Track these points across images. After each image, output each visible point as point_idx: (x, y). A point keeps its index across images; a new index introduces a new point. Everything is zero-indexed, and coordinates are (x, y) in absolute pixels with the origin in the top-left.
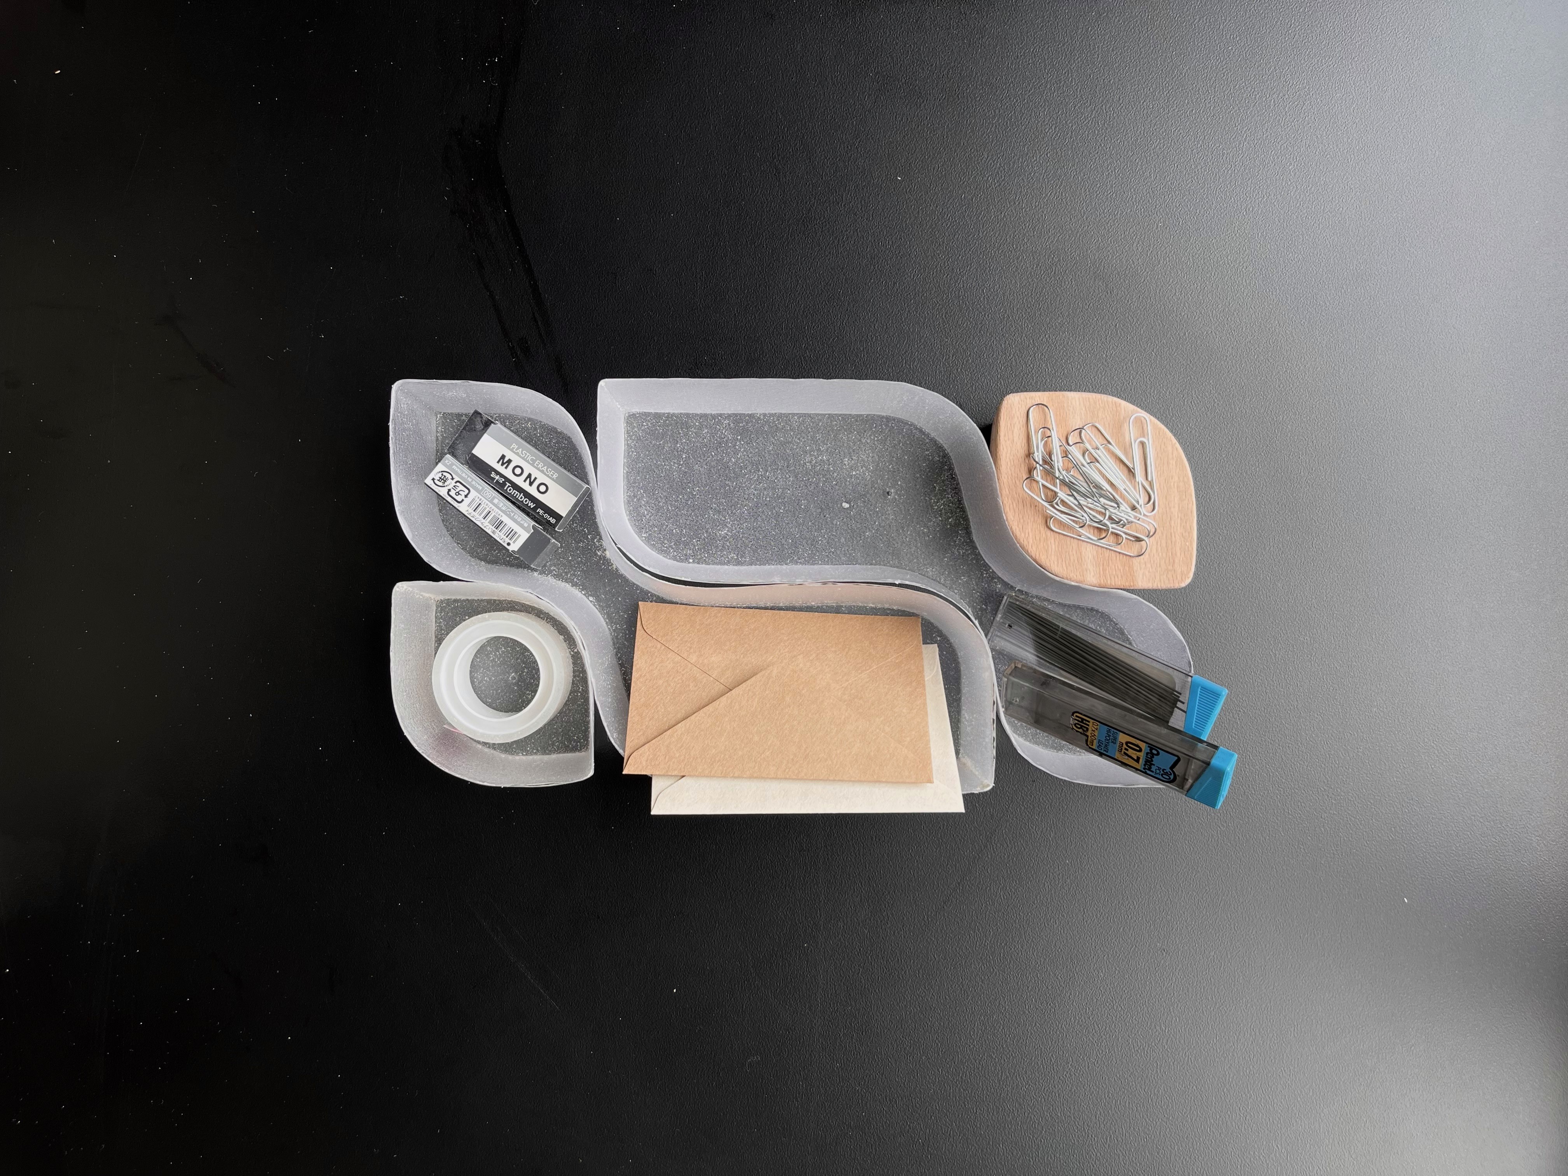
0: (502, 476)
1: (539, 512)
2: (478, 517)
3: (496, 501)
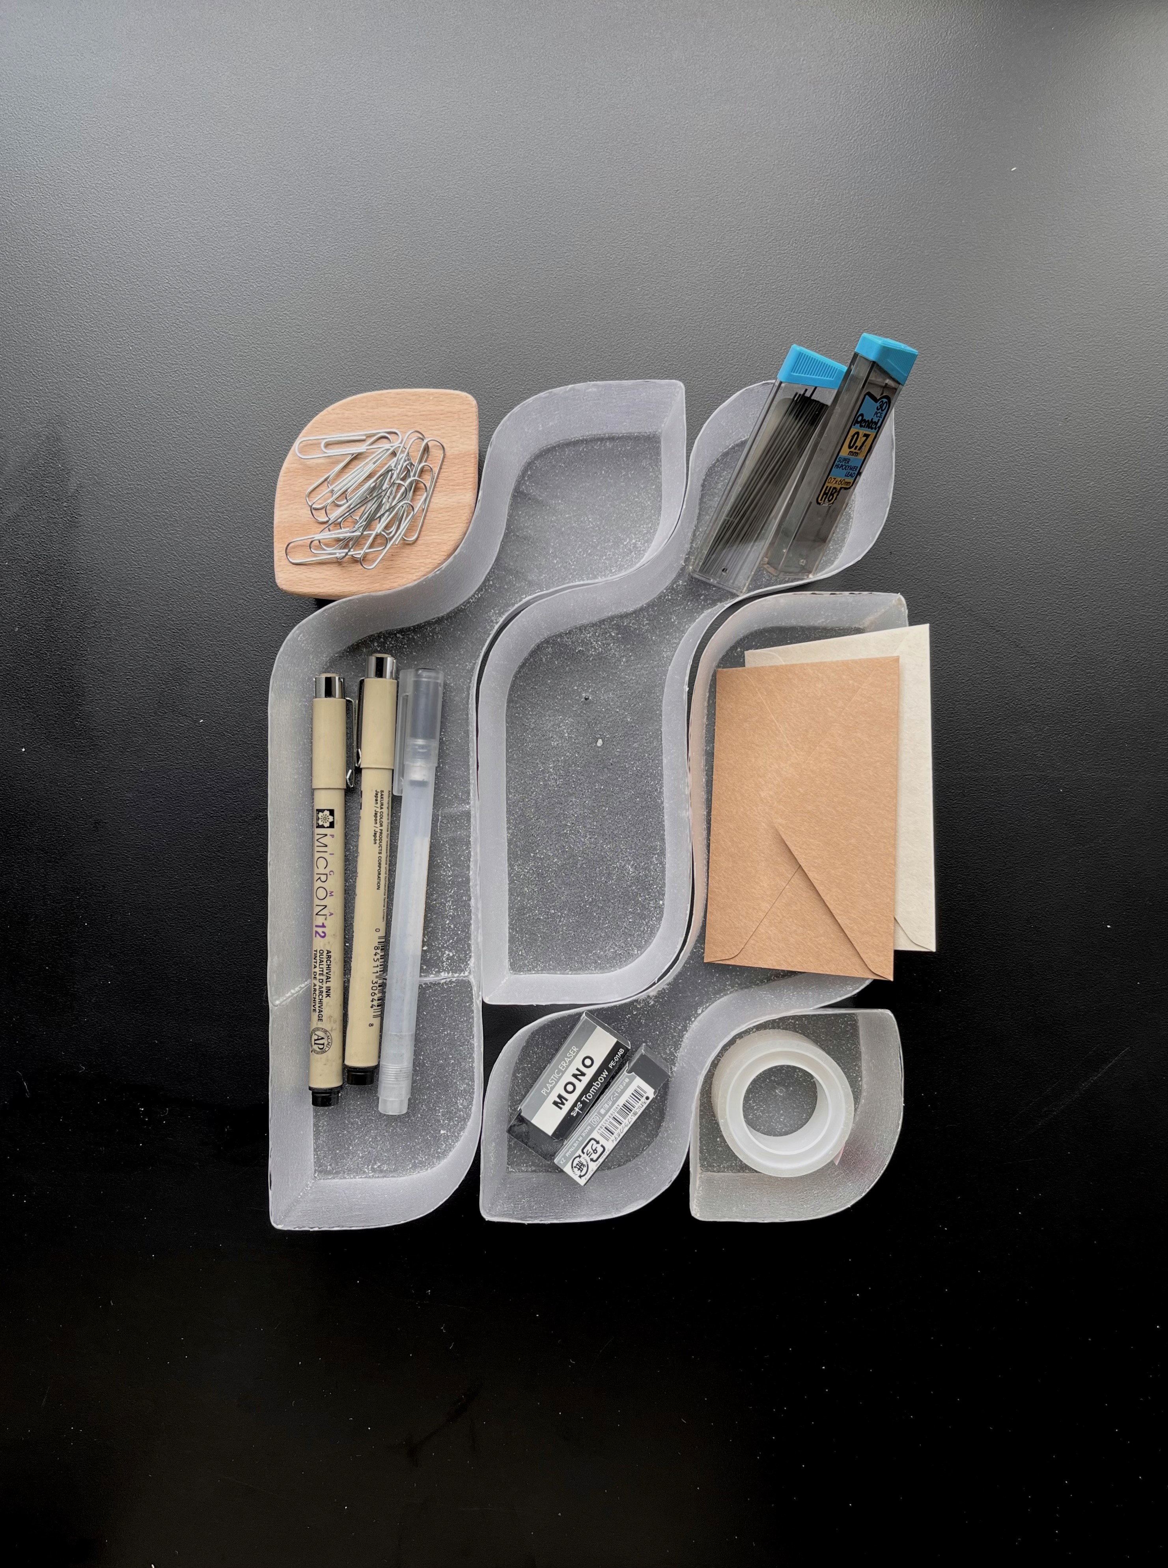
0: (575, 1105)
1: (613, 1066)
2: (619, 1129)
3: (603, 1111)
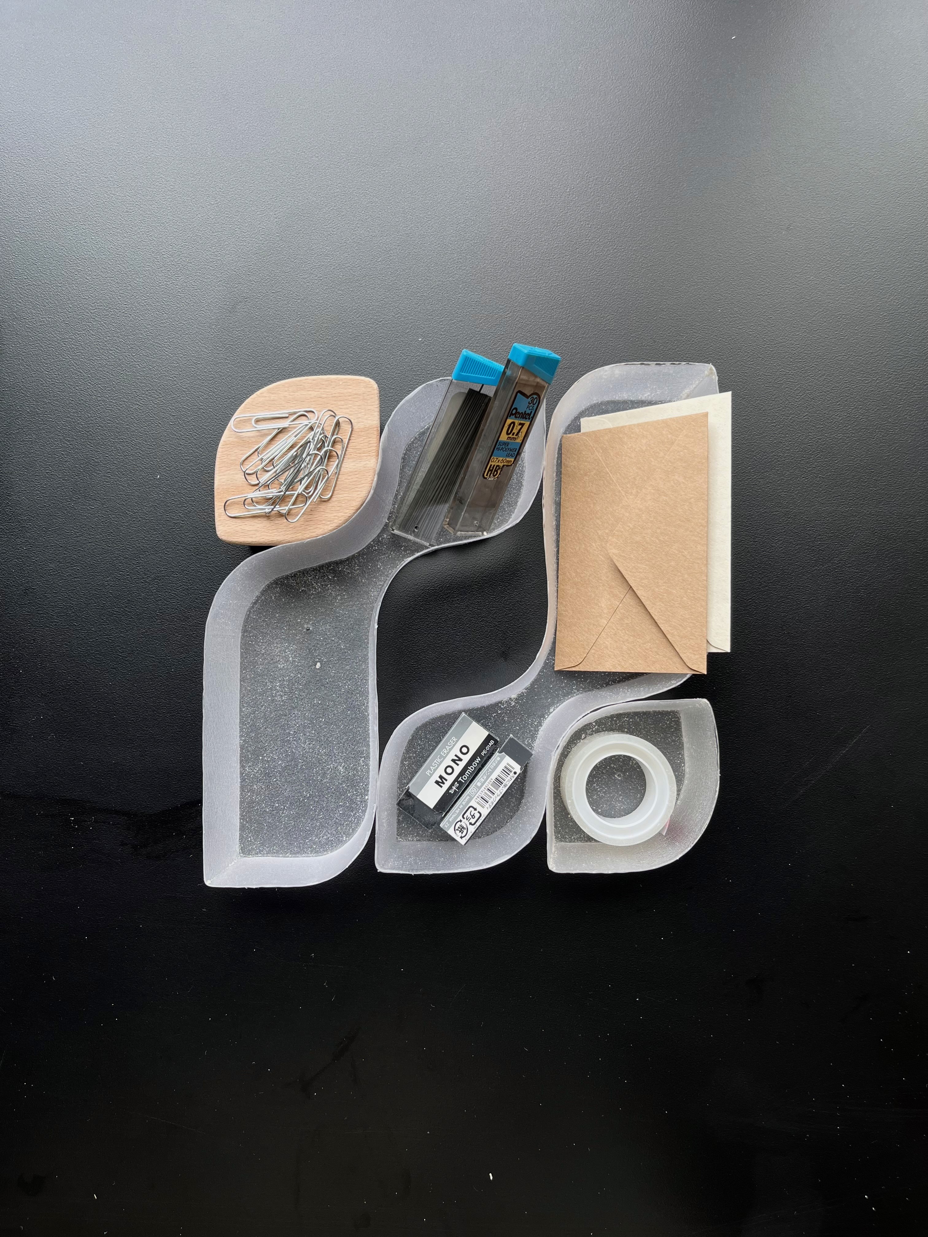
0: (453, 784)
1: (485, 754)
2: (492, 799)
3: (478, 785)
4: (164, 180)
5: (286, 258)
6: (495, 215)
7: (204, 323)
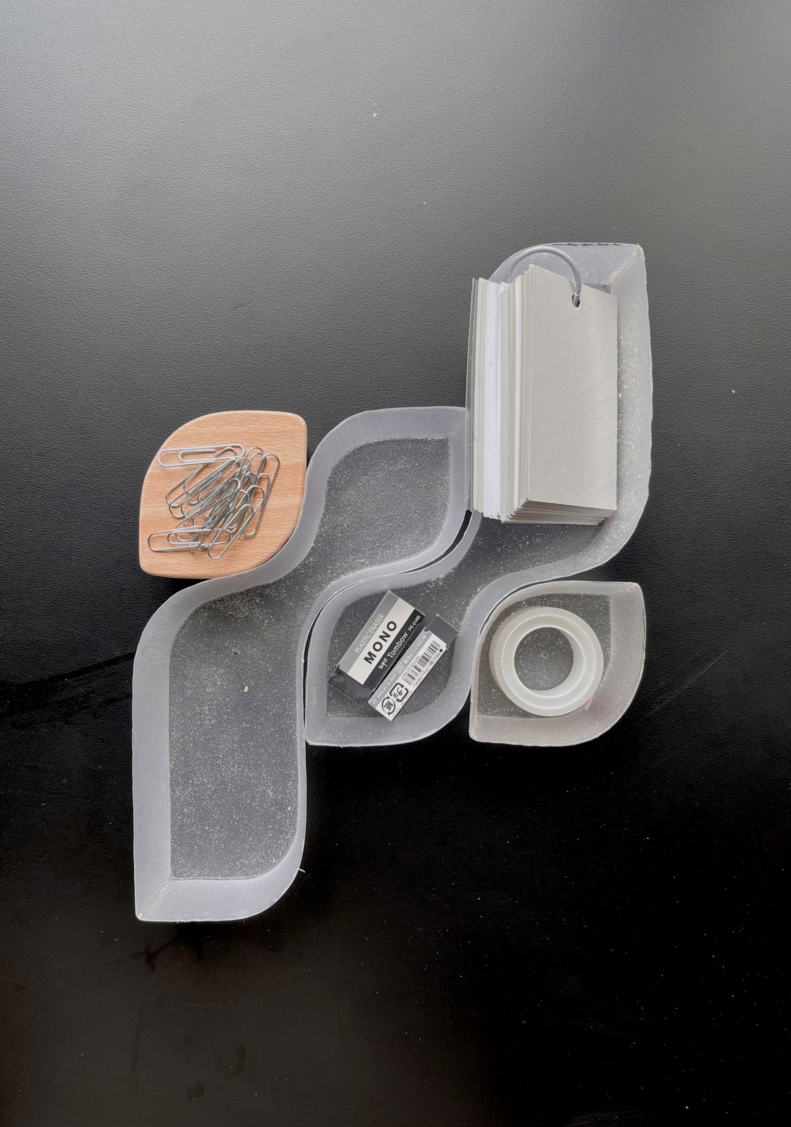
4: (73, 59)
5: (188, 145)
6: (399, 116)
7: (103, 204)
